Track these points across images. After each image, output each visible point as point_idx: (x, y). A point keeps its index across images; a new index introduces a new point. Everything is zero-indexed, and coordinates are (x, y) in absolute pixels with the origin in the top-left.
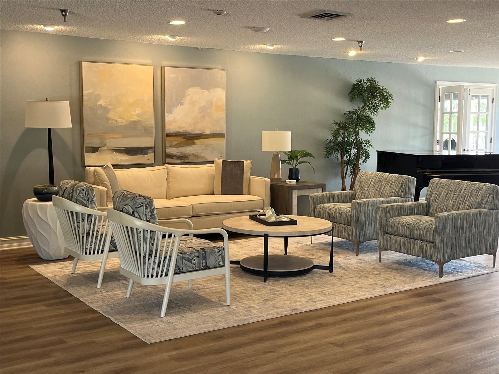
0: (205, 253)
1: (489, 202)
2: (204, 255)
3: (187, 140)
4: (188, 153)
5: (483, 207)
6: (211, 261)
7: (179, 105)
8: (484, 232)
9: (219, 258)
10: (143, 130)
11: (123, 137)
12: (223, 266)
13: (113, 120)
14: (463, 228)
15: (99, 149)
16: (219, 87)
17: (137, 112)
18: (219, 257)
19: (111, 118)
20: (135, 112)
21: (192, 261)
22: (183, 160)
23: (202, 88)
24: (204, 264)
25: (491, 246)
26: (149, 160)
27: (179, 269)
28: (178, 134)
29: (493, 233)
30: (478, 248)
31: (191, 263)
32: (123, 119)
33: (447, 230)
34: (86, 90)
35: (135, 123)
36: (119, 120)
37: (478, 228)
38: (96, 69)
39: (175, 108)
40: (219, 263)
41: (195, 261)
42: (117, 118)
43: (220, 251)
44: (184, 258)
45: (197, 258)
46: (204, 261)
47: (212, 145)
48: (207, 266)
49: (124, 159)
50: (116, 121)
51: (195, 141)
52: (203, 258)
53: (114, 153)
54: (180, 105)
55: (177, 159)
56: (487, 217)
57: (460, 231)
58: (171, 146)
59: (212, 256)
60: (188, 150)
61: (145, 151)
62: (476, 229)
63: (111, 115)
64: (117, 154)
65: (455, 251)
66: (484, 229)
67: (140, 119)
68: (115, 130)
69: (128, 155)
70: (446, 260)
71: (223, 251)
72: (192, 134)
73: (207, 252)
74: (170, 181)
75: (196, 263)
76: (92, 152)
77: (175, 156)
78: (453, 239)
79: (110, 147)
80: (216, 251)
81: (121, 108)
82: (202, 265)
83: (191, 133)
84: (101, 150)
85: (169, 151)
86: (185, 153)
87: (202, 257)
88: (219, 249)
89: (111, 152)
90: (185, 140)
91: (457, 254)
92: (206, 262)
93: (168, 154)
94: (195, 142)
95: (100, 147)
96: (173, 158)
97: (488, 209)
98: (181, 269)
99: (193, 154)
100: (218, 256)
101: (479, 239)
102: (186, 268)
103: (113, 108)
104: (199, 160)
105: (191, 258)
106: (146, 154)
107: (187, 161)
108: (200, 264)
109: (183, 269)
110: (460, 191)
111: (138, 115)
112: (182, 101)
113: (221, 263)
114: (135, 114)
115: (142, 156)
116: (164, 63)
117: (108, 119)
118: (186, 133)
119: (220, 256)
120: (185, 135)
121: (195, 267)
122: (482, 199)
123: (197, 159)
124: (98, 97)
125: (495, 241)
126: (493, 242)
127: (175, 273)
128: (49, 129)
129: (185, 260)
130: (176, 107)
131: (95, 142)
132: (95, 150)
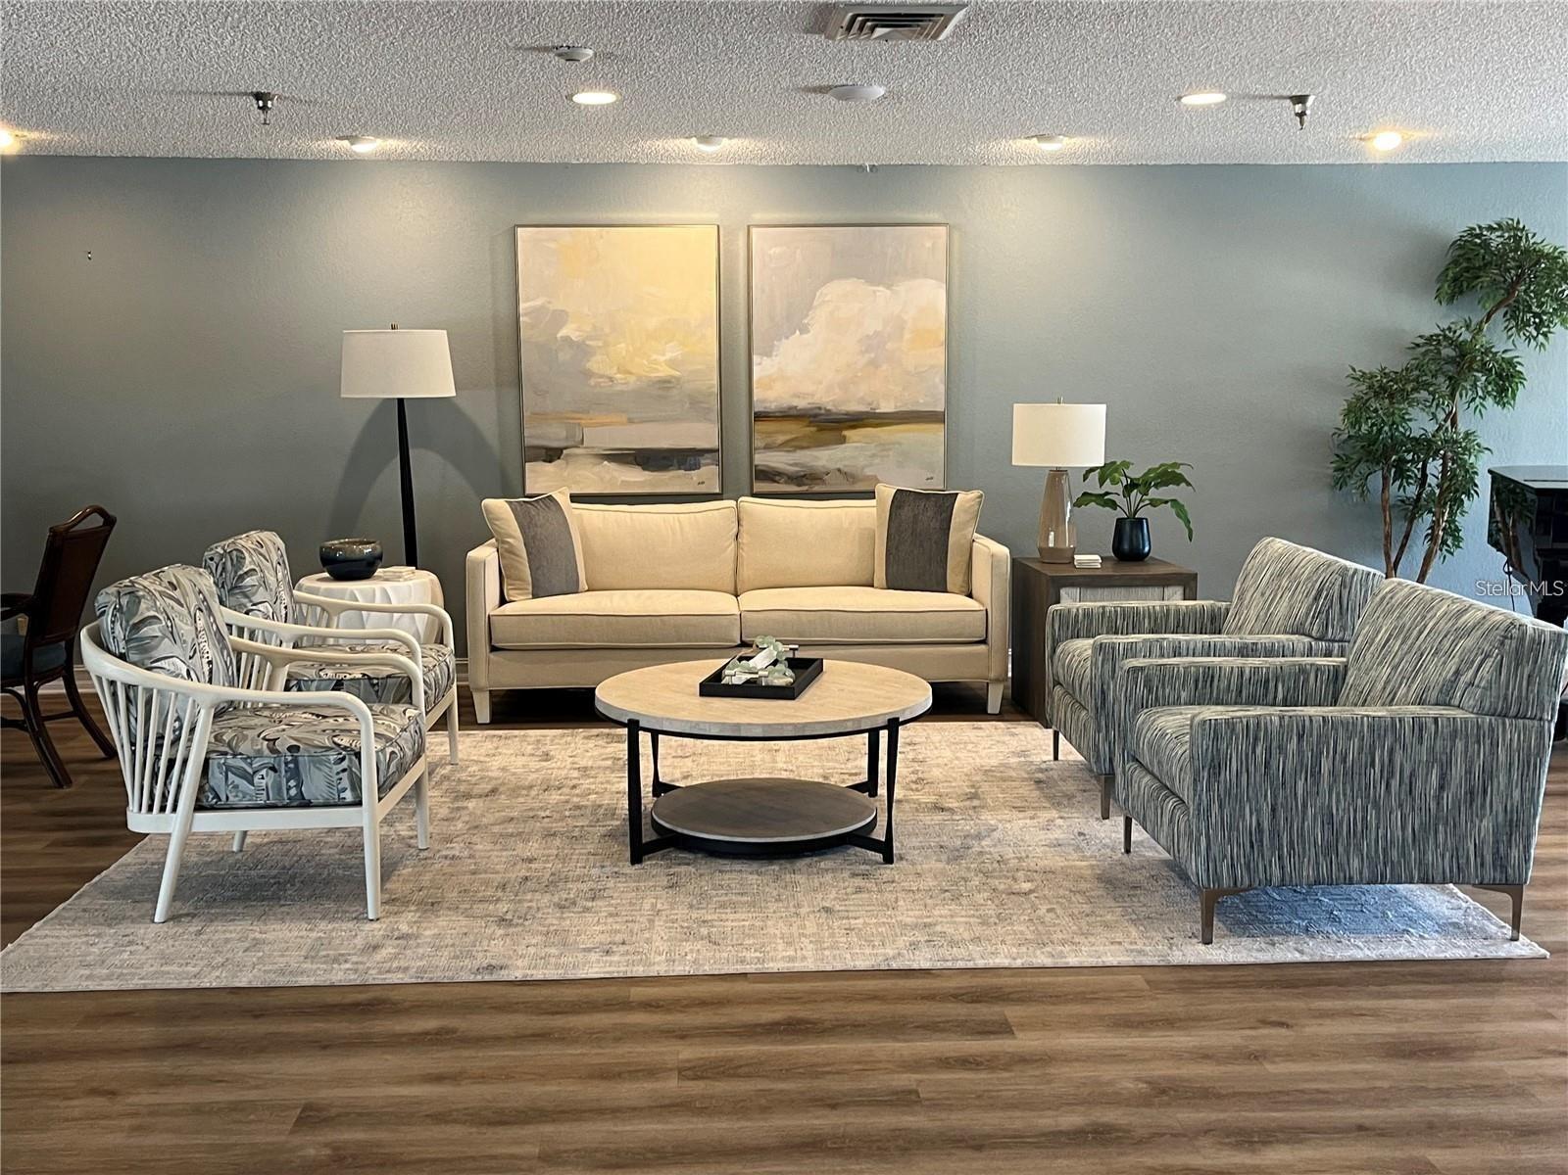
0: (295, 761)
1: (1478, 686)
2: (291, 765)
3: (821, 430)
4: (823, 467)
5: (1457, 703)
6: (315, 784)
7: (795, 332)
8: (1438, 799)
9: (341, 779)
10: (687, 405)
11: (631, 421)
12: (359, 803)
13: (602, 376)
14: (1316, 774)
15: (565, 452)
16: (926, 276)
17: (669, 356)
18: (341, 775)
19: (596, 371)
20: (664, 355)
21: (256, 780)
22: (808, 486)
23: (872, 282)
24: (293, 792)
25: (1489, 858)
26: (703, 483)
27: (217, 796)
28: (795, 412)
29: (1498, 807)
30: (1403, 854)
31: (253, 785)
32: (631, 373)
33: (1225, 775)
34: (527, 300)
35: (665, 384)
36: (618, 376)
37: (1407, 781)
38: (553, 245)
39: (784, 340)
40: (342, 795)
41: (263, 778)
42: (612, 372)
43: (343, 759)
44: (229, 768)
45: (271, 773)
46: (292, 783)
47: (900, 444)
48: (303, 798)
49: (635, 479)
50: (611, 379)
51: (846, 433)
52: (289, 774)
53: (606, 462)
54: (798, 332)
55: (786, 483)
56: (1460, 745)
57: (1300, 784)
58: (768, 448)
59: (317, 771)
60: (823, 458)
61: (692, 458)
62: (1395, 783)
63: (595, 364)
64: (613, 466)
65: (1273, 854)
66: (1441, 788)
67: (677, 374)
68: (607, 402)
69: (644, 469)
70: (1226, 882)
71: (357, 761)
72: (836, 414)
73: (300, 759)
74: (744, 541)
75: (267, 787)
76: (545, 461)
77: (780, 474)
78: (1259, 811)
79: (593, 447)
80: (332, 758)
81: (623, 345)
82: (288, 793)
83: (834, 410)
84: (567, 455)
85: (762, 459)
86: (812, 466)
87: (286, 771)
88: (341, 754)
89: (598, 461)
90: (813, 429)
91: (1282, 868)
92: (299, 786)
93: (760, 468)
94: (845, 437)
95: (566, 448)
96: (777, 478)
97: (1472, 713)
98: (224, 798)
99: (839, 470)
100: (338, 773)
101: (1415, 821)
102: (237, 796)
103: (600, 344)
104: (858, 487)
105: (250, 771)
106: (697, 466)
107: (817, 489)
108: (280, 789)
109: (227, 798)
110: (1421, 633)
111: (672, 363)
112: (806, 321)
113: (348, 796)
114: (660, 362)
115: (682, 472)
116: (758, 217)
117: (588, 374)
118: (817, 411)
119: (346, 773)
120: (815, 416)
121: (264, 797)
122: (1457, 673)
123: (853, 483)
124: (560, 318)
125: (1510, 841)
126: (1496, 842)
127: (199, 807)
128: (401, 401)
129: (233, 773)
130: (787, 338)
131: (552, 434)
132: (552, 455)
